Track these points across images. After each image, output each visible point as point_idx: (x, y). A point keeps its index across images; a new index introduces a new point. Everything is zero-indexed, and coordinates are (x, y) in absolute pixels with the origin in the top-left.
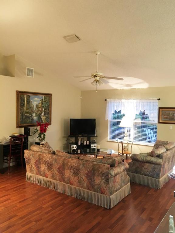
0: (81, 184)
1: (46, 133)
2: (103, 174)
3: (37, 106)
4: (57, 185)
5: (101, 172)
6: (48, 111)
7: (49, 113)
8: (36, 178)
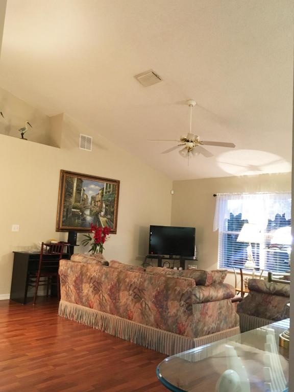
0: (146, 316)
1: (104, 245)
2: (183, 295)
3: (93, 198)
4: (107, 321)
5: (179, 292)
6: (112, 210)
7: (113, 213)
8: (75, 309)
